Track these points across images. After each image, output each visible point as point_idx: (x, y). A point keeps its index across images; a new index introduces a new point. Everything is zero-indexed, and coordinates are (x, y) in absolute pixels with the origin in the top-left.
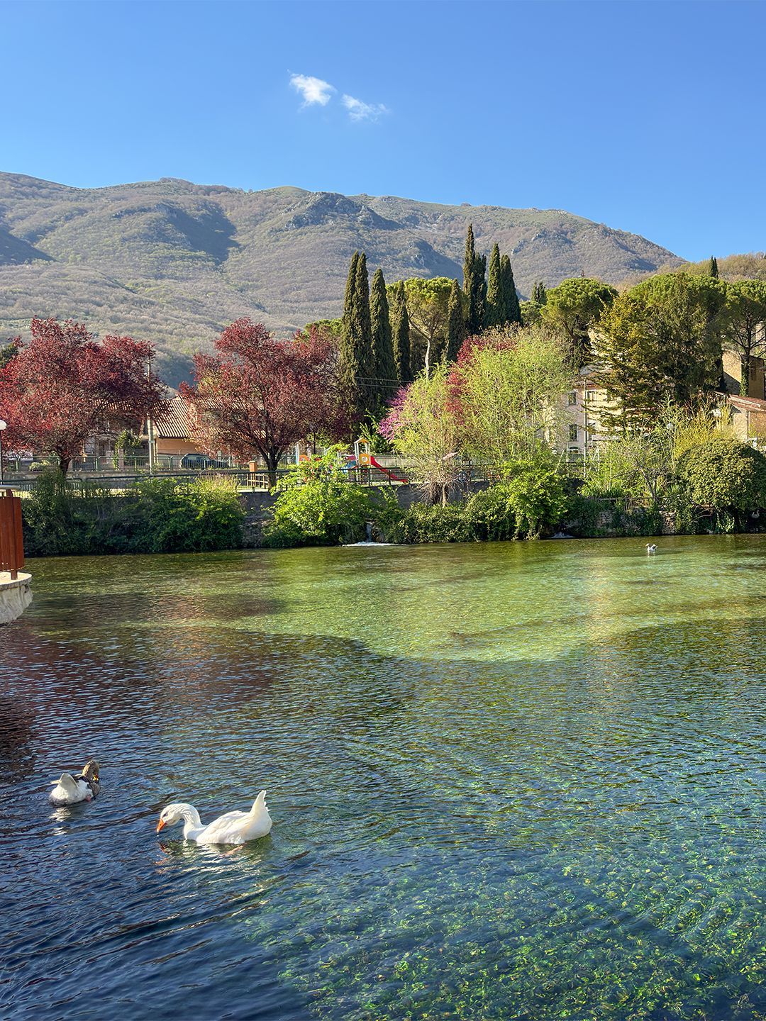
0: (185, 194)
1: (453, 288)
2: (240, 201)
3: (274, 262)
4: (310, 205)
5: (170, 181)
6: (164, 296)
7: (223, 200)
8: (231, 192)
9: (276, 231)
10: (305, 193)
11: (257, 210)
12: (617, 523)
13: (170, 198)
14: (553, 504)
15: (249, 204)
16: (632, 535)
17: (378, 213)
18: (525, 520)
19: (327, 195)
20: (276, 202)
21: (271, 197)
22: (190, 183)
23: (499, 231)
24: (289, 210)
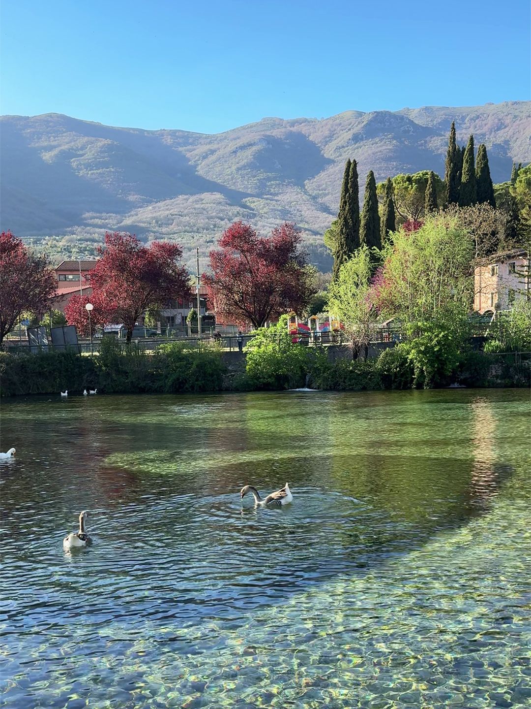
0: (278, 128)
1: (429, 179)
2: (315, 128)
3: (337, 174)
4: (365, 123)
5: (268, 120)
6: (263, 208)
7: (304, 129)
8: (309, 122)
9: (340, 148)
10: (360, 114)
11: (327, 133)
12: (506, 375)
13: (268, 133)
14: (447, 358)
15: (321, 129)
16: (519, 385)
17: (417, 122)
18: (422, 371)
19: (378, 114)
20: (340, 124)
21: (338, 121)
22: (281, 120)
23: (518, 122)
24: (349, 130)
